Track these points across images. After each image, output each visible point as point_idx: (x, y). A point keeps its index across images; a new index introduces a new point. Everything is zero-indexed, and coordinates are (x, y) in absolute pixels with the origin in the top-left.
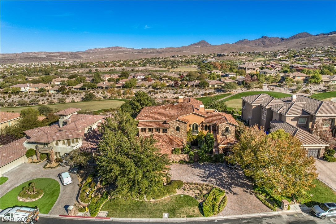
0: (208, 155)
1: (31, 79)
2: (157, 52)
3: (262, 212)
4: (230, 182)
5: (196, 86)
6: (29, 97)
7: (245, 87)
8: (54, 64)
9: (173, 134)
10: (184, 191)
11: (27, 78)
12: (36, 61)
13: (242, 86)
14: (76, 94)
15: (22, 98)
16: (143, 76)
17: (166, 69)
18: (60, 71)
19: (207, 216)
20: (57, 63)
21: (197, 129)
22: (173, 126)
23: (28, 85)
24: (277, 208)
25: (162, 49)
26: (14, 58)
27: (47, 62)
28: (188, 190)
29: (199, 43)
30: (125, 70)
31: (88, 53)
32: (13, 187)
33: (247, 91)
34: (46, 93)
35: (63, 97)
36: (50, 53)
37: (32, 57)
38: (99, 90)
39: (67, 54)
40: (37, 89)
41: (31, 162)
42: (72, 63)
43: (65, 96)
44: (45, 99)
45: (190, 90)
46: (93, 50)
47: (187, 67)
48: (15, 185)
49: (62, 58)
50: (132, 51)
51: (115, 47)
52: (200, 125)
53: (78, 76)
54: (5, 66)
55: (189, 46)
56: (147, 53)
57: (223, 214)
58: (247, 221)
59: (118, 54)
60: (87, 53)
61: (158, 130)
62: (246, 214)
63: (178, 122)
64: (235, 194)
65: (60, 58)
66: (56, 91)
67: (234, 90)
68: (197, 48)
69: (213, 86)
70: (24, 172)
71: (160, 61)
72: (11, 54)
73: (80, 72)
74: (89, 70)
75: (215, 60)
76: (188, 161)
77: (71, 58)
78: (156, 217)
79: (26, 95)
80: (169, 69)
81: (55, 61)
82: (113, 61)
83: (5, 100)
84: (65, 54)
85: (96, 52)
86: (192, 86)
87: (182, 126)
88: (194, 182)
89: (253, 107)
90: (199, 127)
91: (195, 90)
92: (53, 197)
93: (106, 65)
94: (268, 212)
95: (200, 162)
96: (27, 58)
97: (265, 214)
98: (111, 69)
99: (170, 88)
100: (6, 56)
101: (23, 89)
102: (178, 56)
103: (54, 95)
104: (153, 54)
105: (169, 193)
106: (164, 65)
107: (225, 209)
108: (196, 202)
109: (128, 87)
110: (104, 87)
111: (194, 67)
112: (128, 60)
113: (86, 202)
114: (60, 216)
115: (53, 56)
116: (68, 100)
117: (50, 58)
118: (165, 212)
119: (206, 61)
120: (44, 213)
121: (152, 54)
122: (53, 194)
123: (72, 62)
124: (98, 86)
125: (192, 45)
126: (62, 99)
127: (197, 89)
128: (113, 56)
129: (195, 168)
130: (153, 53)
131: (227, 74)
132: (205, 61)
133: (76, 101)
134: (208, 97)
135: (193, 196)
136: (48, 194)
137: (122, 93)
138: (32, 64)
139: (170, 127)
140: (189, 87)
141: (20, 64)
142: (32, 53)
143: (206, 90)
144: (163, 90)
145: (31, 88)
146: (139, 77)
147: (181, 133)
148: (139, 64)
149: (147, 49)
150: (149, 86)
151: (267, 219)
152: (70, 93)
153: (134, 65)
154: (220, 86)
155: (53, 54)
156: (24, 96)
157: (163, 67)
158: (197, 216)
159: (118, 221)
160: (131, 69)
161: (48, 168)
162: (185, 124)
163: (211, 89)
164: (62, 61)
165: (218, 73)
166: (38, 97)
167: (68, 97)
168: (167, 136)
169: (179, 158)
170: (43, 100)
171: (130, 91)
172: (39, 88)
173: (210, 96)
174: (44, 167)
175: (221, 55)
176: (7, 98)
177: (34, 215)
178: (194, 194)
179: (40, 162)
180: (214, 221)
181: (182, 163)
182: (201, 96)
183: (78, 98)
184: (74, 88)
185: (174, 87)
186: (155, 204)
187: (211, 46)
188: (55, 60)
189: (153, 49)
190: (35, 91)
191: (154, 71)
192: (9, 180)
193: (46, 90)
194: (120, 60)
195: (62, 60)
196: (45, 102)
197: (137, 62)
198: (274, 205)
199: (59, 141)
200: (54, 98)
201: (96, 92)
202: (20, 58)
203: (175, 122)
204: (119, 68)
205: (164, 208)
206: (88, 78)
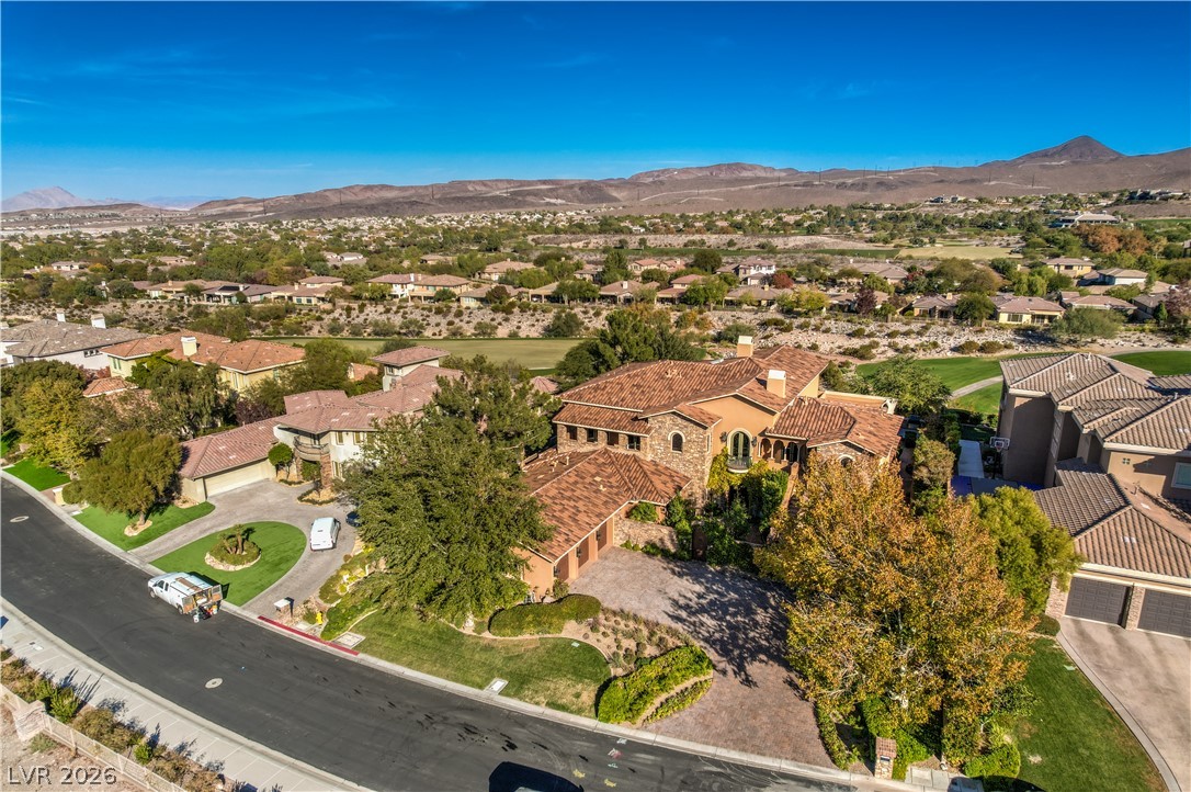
0: (738, 542)
1: (433, 259)
2: (881, 184)
3: (794, 759)
4: (764, 642)
5: (944, 314)
6: (405, 313)
7: (1163, 330)
8: (528, 217)
9: (662, 458)
10: (590, 633)
11: (424, 257)
12: (480, 209)
13: (1147, 326)
14: (532, 315)
15: (389, 315)
16: (770, 267)
17: (890, 246)
18: (533, 240)
19: (607, 720)
20: (537, 216)
21: (746, 454)
22: (663, 431)
23: (412, 280)
24: (856, 762)
25: (900, 171)
26: (427, 200)
27: (508, 210)
28: (604, 633)
29: (1064, 150)
30: (735, 244)
31: (638, 185)
32: (213, 531)
33: (1169, 347)
34: (451, 304)
35: (493, 320)
36: (522, 183)
37: (471, 195)
38: (603, 306)
39: (571, 187)
40: (431, 292)
41: (281, 480)
42: (580, 217)
43: (500, 316)
44: (444, 322)
45: (916, 326)
46: (656, 174)
47: (975, 242)
48: (219, 525)
49: (553, 201)
50: (785, 179)
51: (729, 166)
52: (760, 439)
53: (563, 259)
54: (400, 220)
55: (1014, 161)
56: (842, 186)
57: (658, 728)
58: (719, 770)
59: (737, 189)
60: (635, 184)
61: (592, 435)
62: (734, 749)
63: (679, 420)
64: (748, 682)
65: (548, 200)
66: (481, 300)
67: (1100, 341)
68: (1053, 167)
69: (1015, 317)
70: (252, 501)
71: (879, 215)
72: (421, 187)
73: (591, 246)
74: (620, 241)
75: (1113, 218)
76: (673, 551)
77: (581, 201)
78: (466, 682)
79: (400, 308)
80: (901, 246)
81: (532, 210)
82: (713, 213)
83: (348, 316)
84: (564, 188)
85: (662, 183)
86: (931, 313)
87: (689, 434)
88: (643, 615)
89: (1018, 402)
90: (754, 446)
91: (934, 329)
92: (272, 572)
93: (681, 226)
94: (817, 764)
95: (710, 564)
96: (459, 198)
97: (799, 767)
98: (689, 241)
99: (841, 316)
100: (407, 194)
101: (397, 290)
102: (954, 200)
103: (471, 313)
104: (863, 190)
105: (534, 626)
106: (884, 234)
107: (677, 715)
108: (601, 672)
109: (697, 302)
110: (622, 297)
111: (1004, 243)
112: (763, 211)
113: (327, 602)
114: (260, 618)
115: (530, 193)
116: (502, 332)
117: (520, 198)
118: (502, 676)
119: (1069, 221)
120: (234, 604)
121: (858, 190)
122: (277, 565)
123: (579, 213)
124: (602, 293)
125: (1031, 157)
126: (487, 326)
127: (945, 325)
128: (716, 195)
129: (680, 575)
130: (863, 186)
131: (1105, 276)
132: (1064, 221)
133: (524, 336)
134: (977, 359)
135: (606, 653)
136: (267, 563)
137: (672, 321)
138: (467, 217)
139: (648, 431)
140: (916, 318)
141: (436, 216)
142: (474, 182)
143: (981, 331)
144: (813, 321)
145: (416, 288)
146: (753, 272)
147: (688, 456)
148: (798, 224)
149: (848, 171)
150: (770, 303)
151: (793, 783)
152: (516, 310)
153: (778, 231)
154: (1046, 321)
155: (529, 186)
156: (394, 308)
157: (879, 241)
158: (579, 712)
159: (372, 666)
160: (757, 244)
161: (308, 501)
162: (701, 430)
163: (1002, 328)
164: (552, 209)
165: (1075, 268)
166: (428, 316)
167: (506, 320)
168: (636, 460)
169: (646, 537)
170: (438, 325)
171: (698, 317)
172: (438, 289)
173: (984, 355)
174: (300, 499)
175: (1145, 197)
176: (354, 313)
177: (208, 600)
178: (615, 649)
179: (300, 483)
180: (618, 739)
181: (654, 555)
182: (950, 355)
183: (533, 325)
184: (533, 296)
185: (857, 312)
186: (488, 648)
187: (1118, 157)
188: (532, 204)
189: (865, 173)
190: (426, 298)
191: (833, 252)
192: (214, 513)
193: (454, 295)
194: (735, 210)
195: (555, 204)
196: (440, 331)
197: (791, 219)
198: (851, 750)
199: (344, 433)
200: (468, 322)
201: (592, 312)
202: (440, 200)
203: (668, 418)
204: (717, 236)
205: (505, 665)
206: (592, 266)
